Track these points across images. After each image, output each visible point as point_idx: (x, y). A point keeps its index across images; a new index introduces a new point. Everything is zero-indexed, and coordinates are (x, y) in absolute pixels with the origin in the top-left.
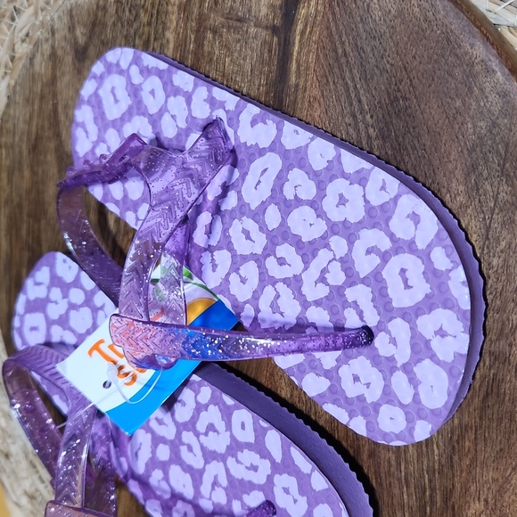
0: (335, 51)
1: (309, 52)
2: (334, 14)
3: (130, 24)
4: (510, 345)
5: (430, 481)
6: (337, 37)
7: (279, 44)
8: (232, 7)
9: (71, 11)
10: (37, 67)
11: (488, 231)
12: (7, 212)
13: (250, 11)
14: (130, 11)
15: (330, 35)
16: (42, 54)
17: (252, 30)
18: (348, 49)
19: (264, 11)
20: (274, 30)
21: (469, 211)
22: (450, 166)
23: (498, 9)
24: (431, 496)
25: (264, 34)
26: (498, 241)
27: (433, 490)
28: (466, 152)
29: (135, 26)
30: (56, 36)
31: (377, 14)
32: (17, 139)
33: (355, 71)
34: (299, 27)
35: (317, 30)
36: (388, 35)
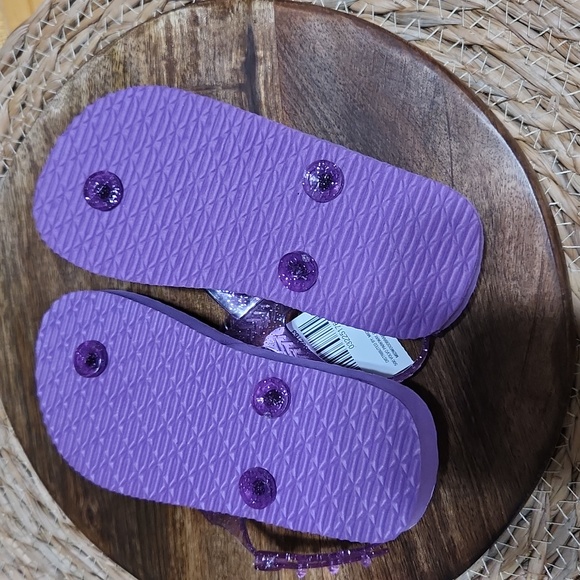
0: (297, 88)
1: (274, 95)
2: (287, 61)
4: (495, 258)
6: (294, 77)
7: (248, 96)
8: (199, 80)
9: (45, 125)
10: (18, 183)
11: (452, 181)
12: (9, 325)
13: (215, 79)
15: (289, 78)
16: (22, 170)
17: (222, 93)
18: (306, 83)
19: (228, 76)
20: (240, 87)
21: (434, 171)
22: (410, 143)
25: (231, 93)
26: (462, 184)
28: (418, 129)
30: (34, 151)
31: (322, 51)
32: (8, 253)
33: (316, 98)
34: (261, 79)
35: (277, 77)
36: (335, 65)
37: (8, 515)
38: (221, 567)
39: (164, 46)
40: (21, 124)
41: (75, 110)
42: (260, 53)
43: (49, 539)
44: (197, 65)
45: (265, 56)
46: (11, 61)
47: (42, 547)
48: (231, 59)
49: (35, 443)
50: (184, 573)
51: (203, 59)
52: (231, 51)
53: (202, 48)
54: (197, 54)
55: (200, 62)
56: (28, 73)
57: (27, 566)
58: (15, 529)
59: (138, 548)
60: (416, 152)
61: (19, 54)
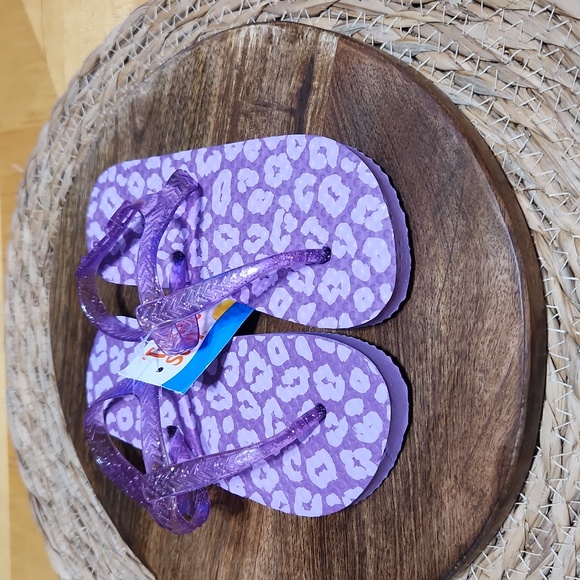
0: (338, 126)
1: (318, 127)
2: (336, 98)
3: (180, 111)
4: (469, 344)
5: (413, 466)
6: (338, 115)
7: (295, 123)
8: (260, 96)
9: (132, 103)
10: (102, 149)
11: (450, 256)
12: (68, 270)
13: (273, 98)
14: (180, 102)
15: (334, 114)
16: (107, 138)
17: (275, 113)
18: (347, 124)
19: (284, 98)
20: (291, 112)
21: (436, 241)
22: (422, 208)
23: (458, 92)
24: (413, 479)
25: (284, 115)
26: (458, 263)
27: (415, 474)
28: (433, 196)
29: (184, 113)
30: (119, 123)
31: (368, 97)
32: (81, 208)
33: (352, 140)
34: (311, 109)
35: (324, 111)
36: (376, 112)
37: (43, 431)
38: (176, 541)
39: (239, 56)
40: (123, 95)
41: (157, 96)
42: (316, 83)
43: (67, 463)
44: (261, 81)
45: (319, 88)
46: (128, 36)
47: (60, 466)
48: (290, 83)
49: (65, 379)
50: (148, 534)
51: (268, 76)
52: (292, 75)
53: (269, 65)
54: (264, 70)
55: (265, 79)
56: (139, 50)
57: (47, 479)
58: (45, 445)
59: (119, 498)
60: (426, 219)
61: (135, 31)
